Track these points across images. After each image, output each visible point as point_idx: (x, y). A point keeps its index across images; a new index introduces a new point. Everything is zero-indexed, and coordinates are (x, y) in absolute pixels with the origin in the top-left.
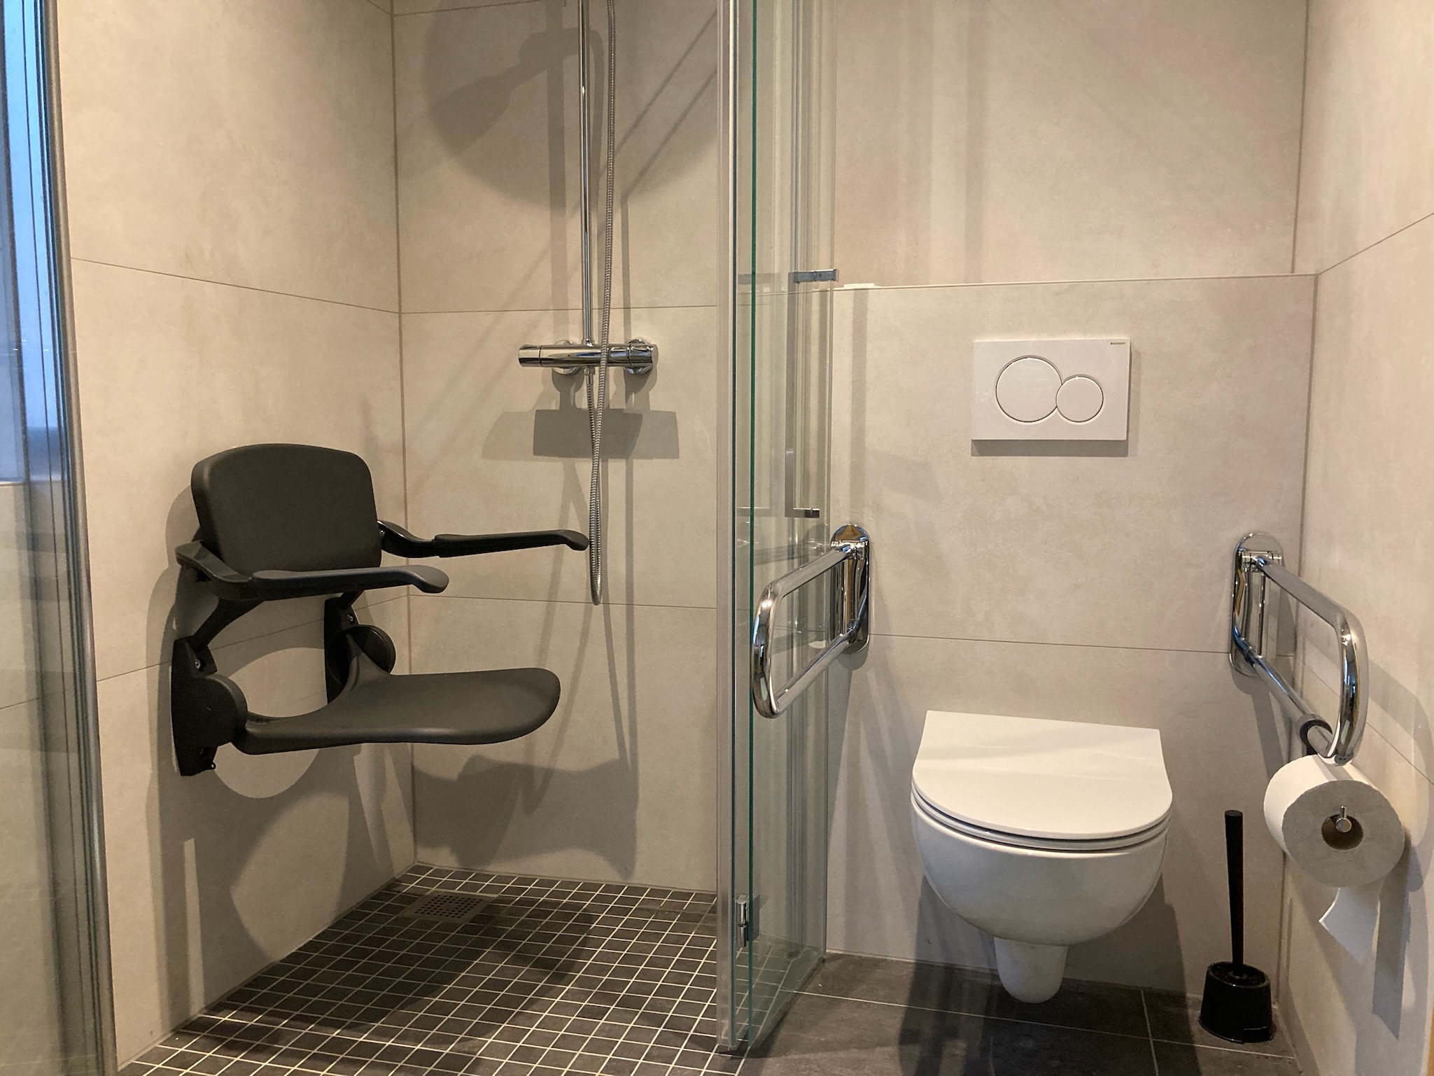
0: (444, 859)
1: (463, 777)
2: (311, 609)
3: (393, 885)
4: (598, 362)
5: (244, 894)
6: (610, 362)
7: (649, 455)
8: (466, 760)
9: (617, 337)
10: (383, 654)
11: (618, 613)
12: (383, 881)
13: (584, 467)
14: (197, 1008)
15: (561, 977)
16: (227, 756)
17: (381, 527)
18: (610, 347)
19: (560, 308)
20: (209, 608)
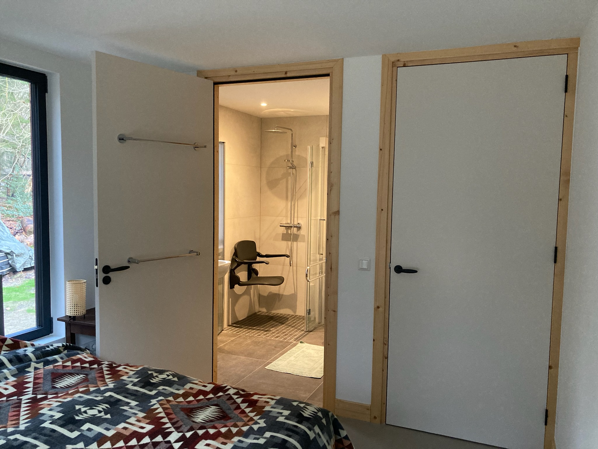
0: (264, 310)
1: (267, 295)
2: (246, 266)
3: (256, 313)
4: (292, 227)
5: (236, 308)
6: (294, 227)
7: (300, 242)
8: (268, 292)
9: (296, 223)
10: (256, 273)
11: (295, 268)
12: (254, 312)
13: (290, 243)
14: (230, 324)
15: (283, 324)
16: (236, 286)
17: (257, 252)
18: (294, 224)
19: (287, 217)
20: (236, 265)
